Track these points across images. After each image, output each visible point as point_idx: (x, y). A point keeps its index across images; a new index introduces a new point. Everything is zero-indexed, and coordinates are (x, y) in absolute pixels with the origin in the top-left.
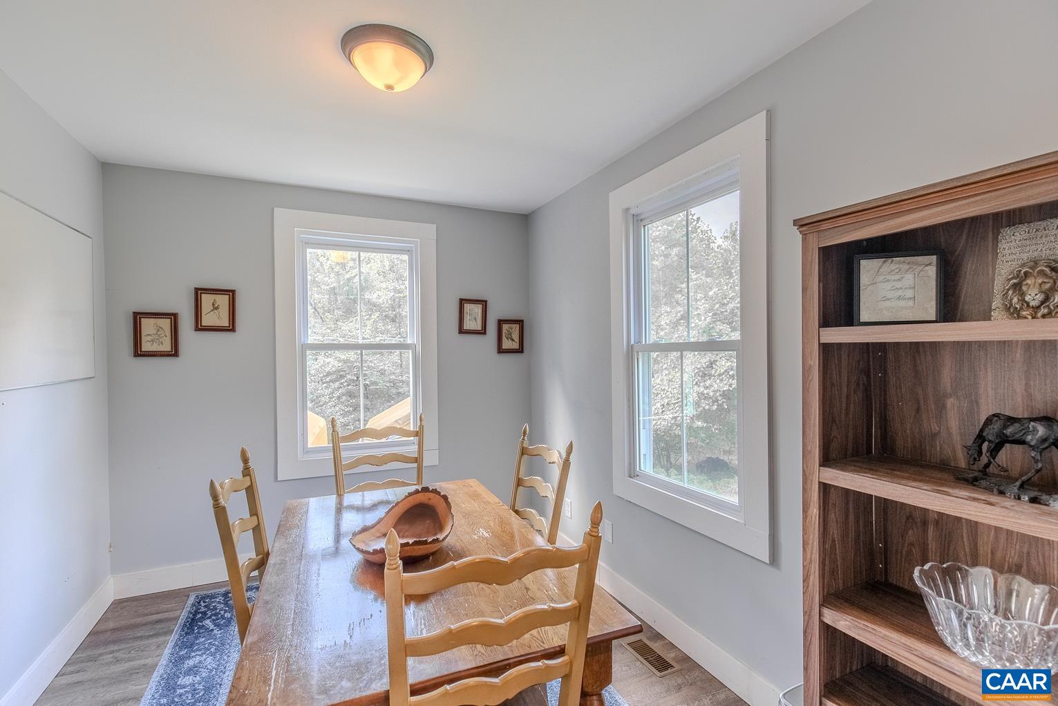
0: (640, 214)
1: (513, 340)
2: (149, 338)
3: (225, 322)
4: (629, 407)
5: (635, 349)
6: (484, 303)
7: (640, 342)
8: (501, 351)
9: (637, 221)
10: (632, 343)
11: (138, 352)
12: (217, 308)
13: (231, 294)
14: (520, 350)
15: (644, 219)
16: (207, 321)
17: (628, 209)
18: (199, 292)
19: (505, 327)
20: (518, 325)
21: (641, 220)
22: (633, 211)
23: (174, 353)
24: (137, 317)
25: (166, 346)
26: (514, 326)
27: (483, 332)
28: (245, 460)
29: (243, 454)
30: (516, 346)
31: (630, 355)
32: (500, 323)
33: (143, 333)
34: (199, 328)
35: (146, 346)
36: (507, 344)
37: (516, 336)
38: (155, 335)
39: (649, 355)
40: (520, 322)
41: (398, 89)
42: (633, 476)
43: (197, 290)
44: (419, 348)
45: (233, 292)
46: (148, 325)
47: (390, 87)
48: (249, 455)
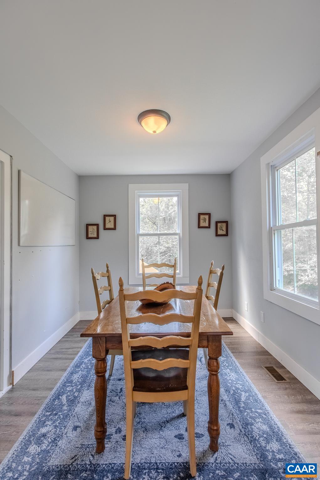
0: (275, 165)
1: (223, 230)
2: (91, 233)
3: (113, 227)
4: (270, 256)
5: (273, 229)
6: (209, 215)
7: (275, 225)
8: (217, 235)
9: (273, 168)
10: (272, 226)
11: (88, 238)
12: (110, 222)
13: (115, 216)
14: (227, 235)
15: (277, 167)
16: (107, 226)
17: (269, 164)
18: (105, 216)
19: (219, 225)
20: (225, 224)
21: (276, 167)
22: (271, 164)
23: (97, 238)
24: (88, 225)
25: (95, 236)
26: (223, 224)
27: (209, 227)
28: (108, 267)
29: (107, 265)
30: (224, 233)
31: (271, 232)
32: (217, 223)
33: (89, 231)
34: (105, 229)
35: (90, 236)
36: (220, 232)
37: (224, 228)
38: (92, 231)
39: (281, 231)
40: (226, 222)
41: (157, 132)
42: (272, 290)
43: (104, 215)
44: (181, 235)
45: (115, 215)
46: (90, 228)
47: (155, 132)
48: (109, 265)
